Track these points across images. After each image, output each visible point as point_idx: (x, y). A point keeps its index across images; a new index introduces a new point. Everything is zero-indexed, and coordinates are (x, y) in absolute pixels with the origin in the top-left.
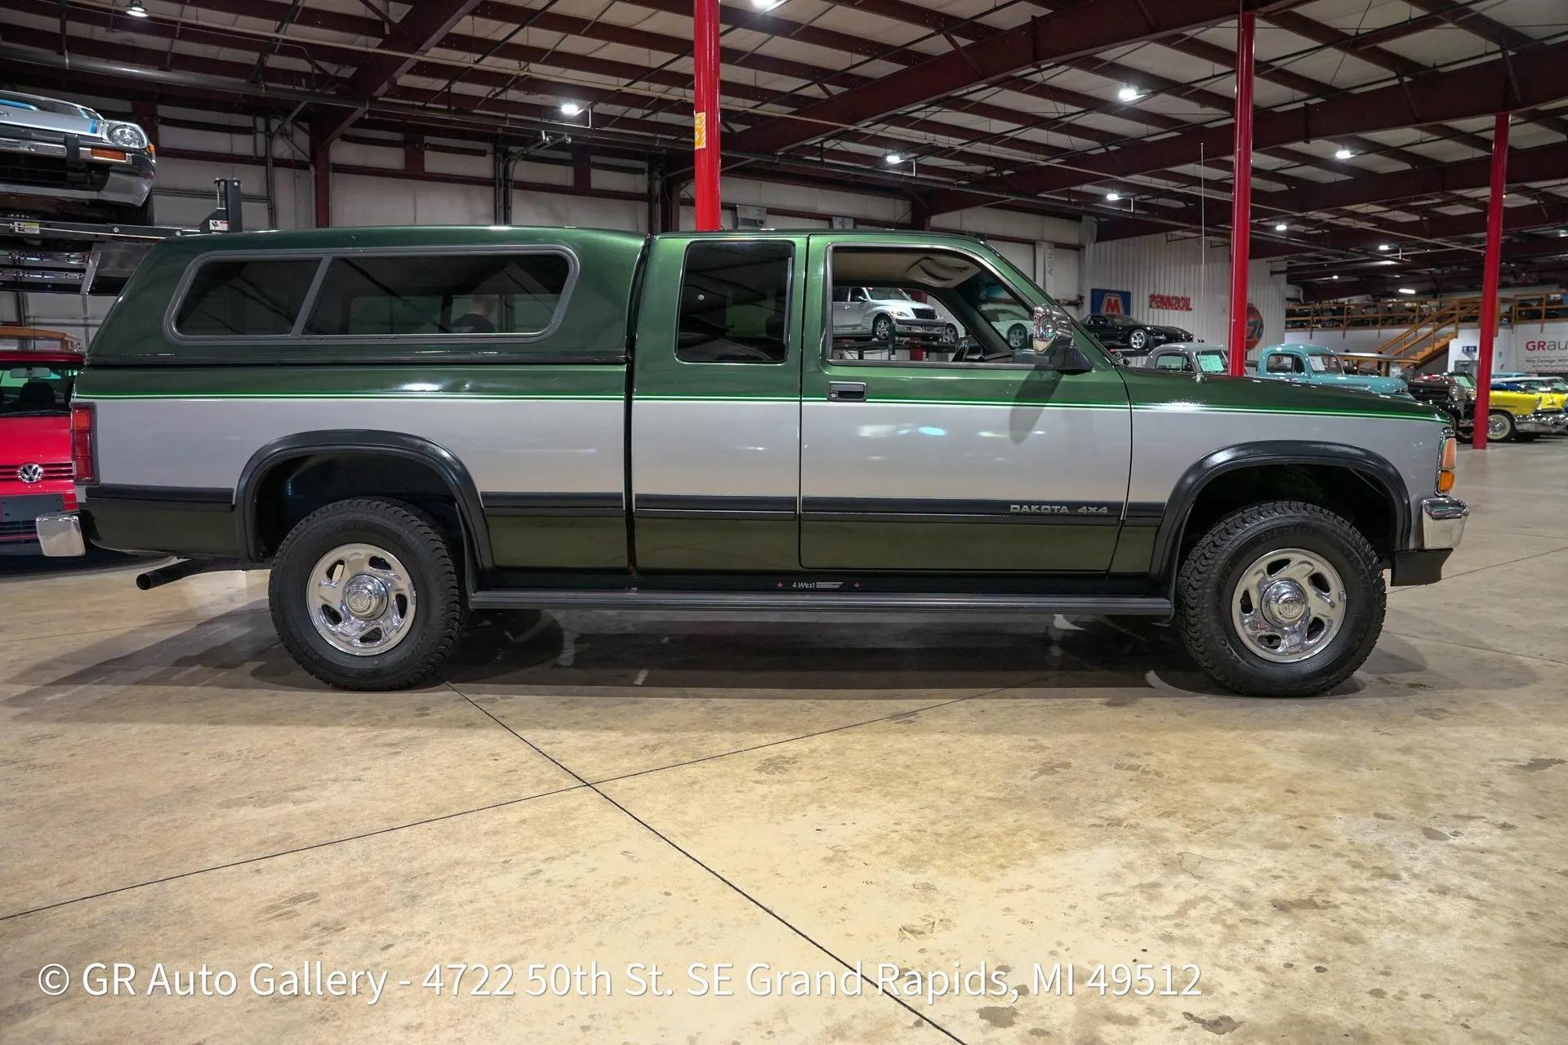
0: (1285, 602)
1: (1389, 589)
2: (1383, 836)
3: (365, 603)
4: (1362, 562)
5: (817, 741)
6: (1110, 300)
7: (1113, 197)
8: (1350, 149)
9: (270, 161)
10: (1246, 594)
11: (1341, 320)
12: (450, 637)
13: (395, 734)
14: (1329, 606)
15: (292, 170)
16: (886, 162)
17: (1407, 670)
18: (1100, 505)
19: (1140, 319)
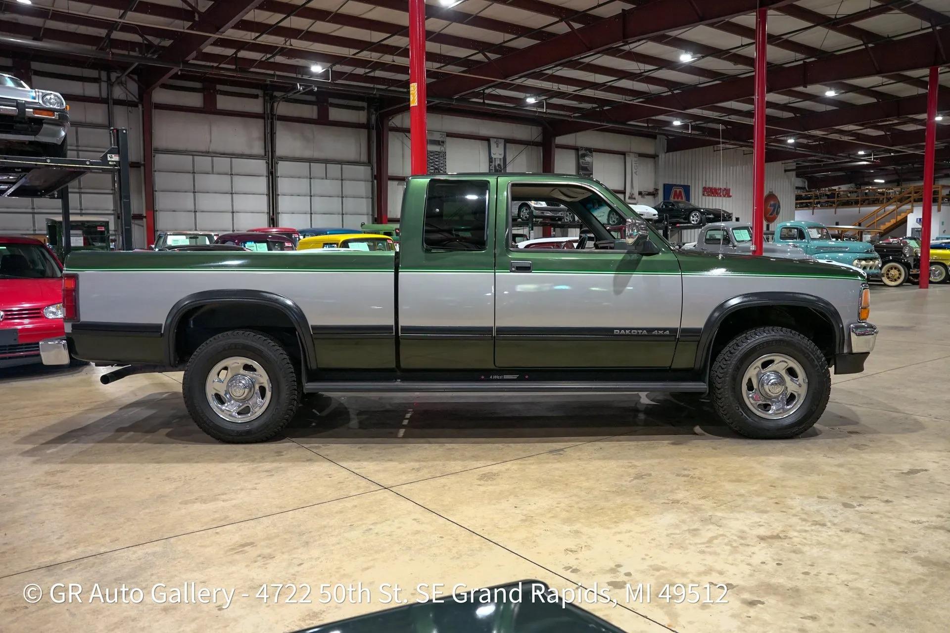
0: (772, 384)
1: (833, 376)
2: (820, 507)
3: (242, 392)
4: (815, 360)
5: (508, 465)
6: (676, 191)
7: (677, 123)
8: (835, 90)
9: (111, 102)
10: (750, 380)
11: (834, 201)
12: (292, 410)
13: (267, 466)
14: (798, 386)
15: (126, 107)
16: (525, 102)
17: (849, 424)
18: (665, 330)
19: (697, 205)
